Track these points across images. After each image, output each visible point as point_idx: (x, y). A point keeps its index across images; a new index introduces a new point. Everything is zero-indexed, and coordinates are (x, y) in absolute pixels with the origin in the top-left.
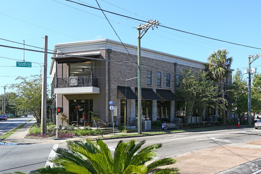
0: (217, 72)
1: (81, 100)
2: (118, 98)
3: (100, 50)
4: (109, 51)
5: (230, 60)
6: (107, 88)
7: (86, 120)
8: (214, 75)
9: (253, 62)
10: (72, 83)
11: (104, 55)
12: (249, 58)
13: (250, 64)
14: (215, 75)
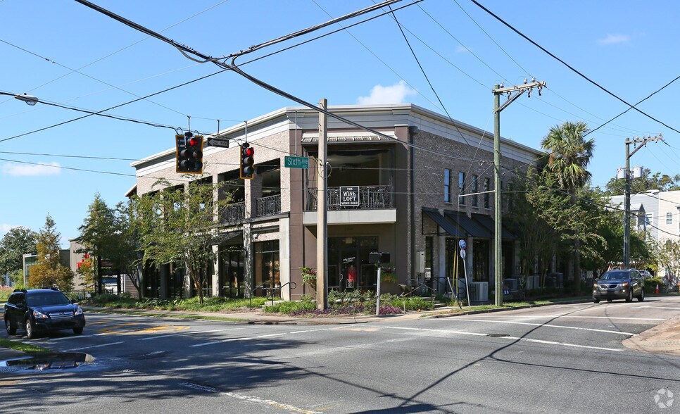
0: (569, 175)
1: (344, 238)
2: (423, 234)
3: (394, 127)
4: (412, 131)
5: (589, 146)
6: (409, 210)
7: (362, 283)
8: (561, 181)
9: (633, 153)
10: (347, 201)
11: (405, 138)
12: (628, 144)
13: (629, 158)
14: (564, 181)
